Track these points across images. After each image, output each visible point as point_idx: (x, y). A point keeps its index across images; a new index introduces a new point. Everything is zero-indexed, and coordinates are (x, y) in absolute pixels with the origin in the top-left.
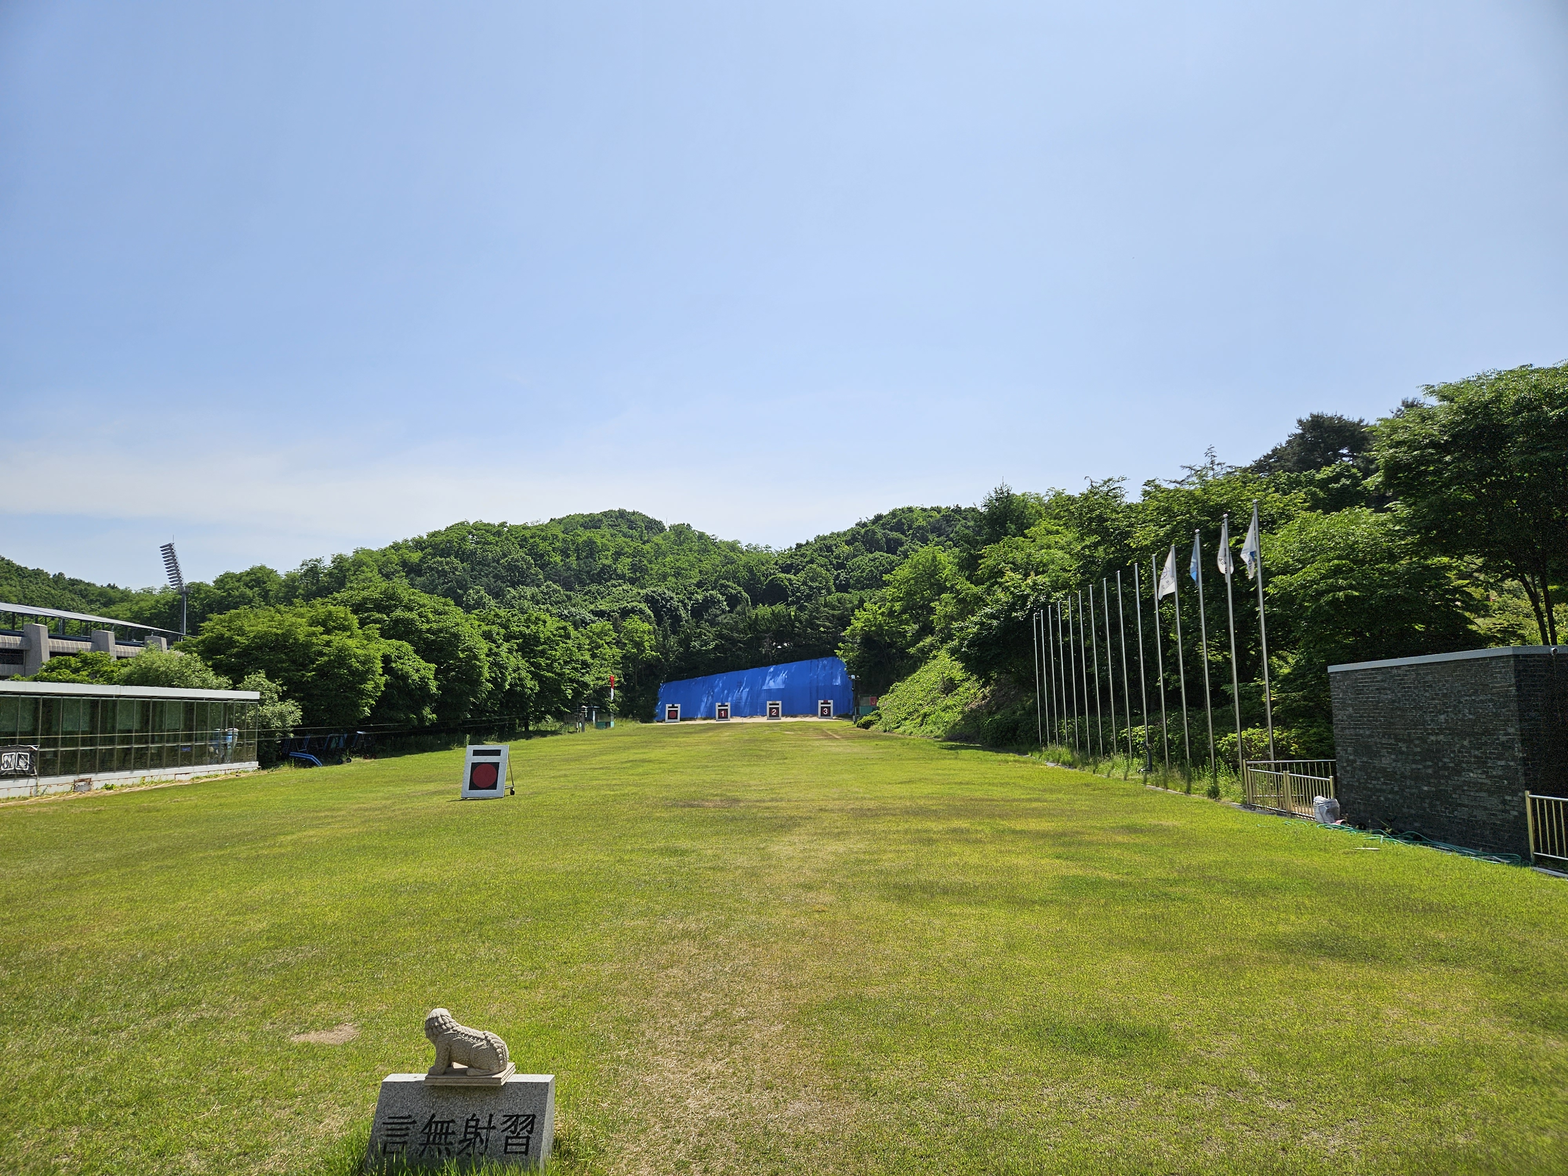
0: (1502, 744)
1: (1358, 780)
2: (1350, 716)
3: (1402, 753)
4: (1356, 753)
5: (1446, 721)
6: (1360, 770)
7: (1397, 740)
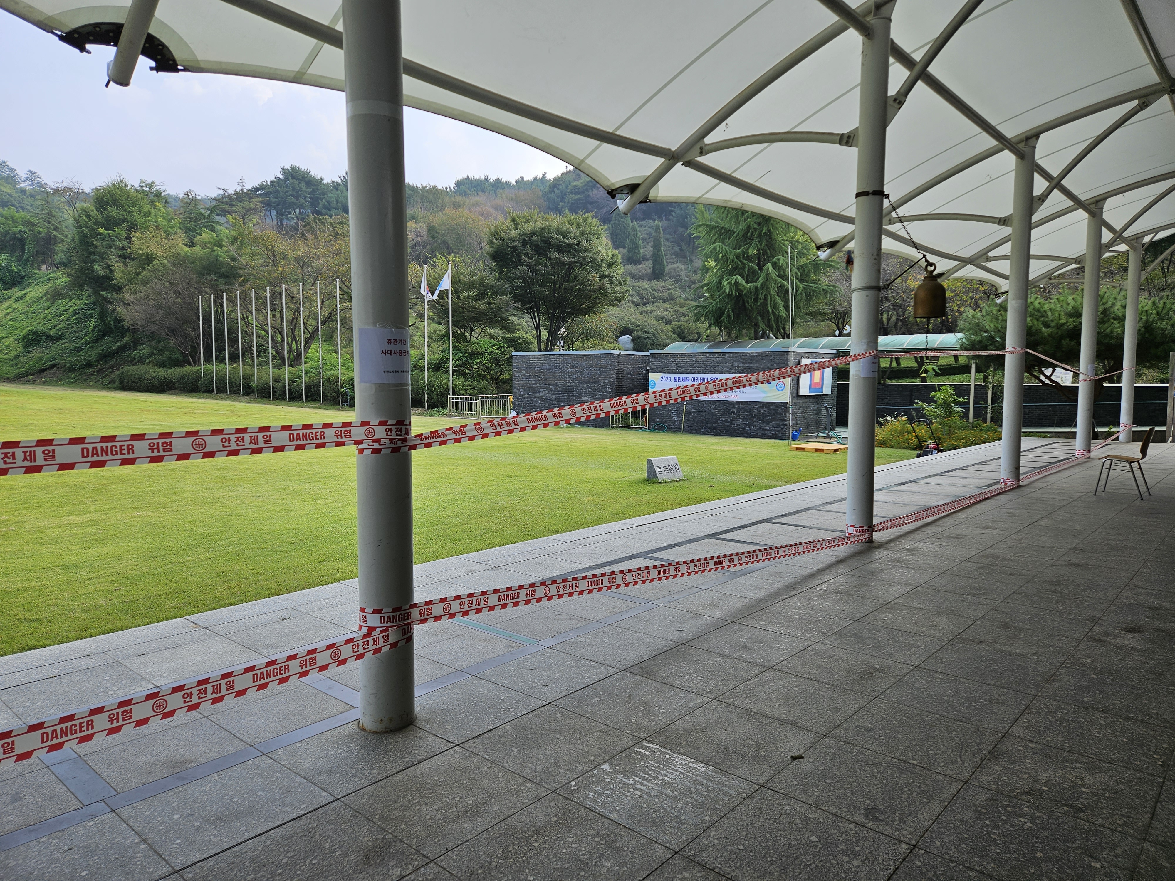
0: (602, 386)
1: (525, 403)
2: (524, 375)
3: (552, 391)
4: (525, 391)
5: (576, 378)
6: (528, 398)
7: (549, 385)
